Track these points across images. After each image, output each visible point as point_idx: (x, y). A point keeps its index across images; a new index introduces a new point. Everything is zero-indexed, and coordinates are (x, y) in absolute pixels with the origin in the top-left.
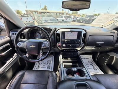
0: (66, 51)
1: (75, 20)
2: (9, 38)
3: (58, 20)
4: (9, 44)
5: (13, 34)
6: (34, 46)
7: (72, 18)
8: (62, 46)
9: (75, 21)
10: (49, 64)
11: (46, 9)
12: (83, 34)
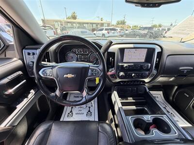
0: (125, 85)
1: (123, 34)
2: (20, 62)
3: (95, 34)
4: (20, 73)
5: (29, 54)
6: (73, 76)
7: (118, 31)
8: (118, 76)
9: (122, 36)
10: (89, 107)
11: (74, 18)
12: (158, 53)
